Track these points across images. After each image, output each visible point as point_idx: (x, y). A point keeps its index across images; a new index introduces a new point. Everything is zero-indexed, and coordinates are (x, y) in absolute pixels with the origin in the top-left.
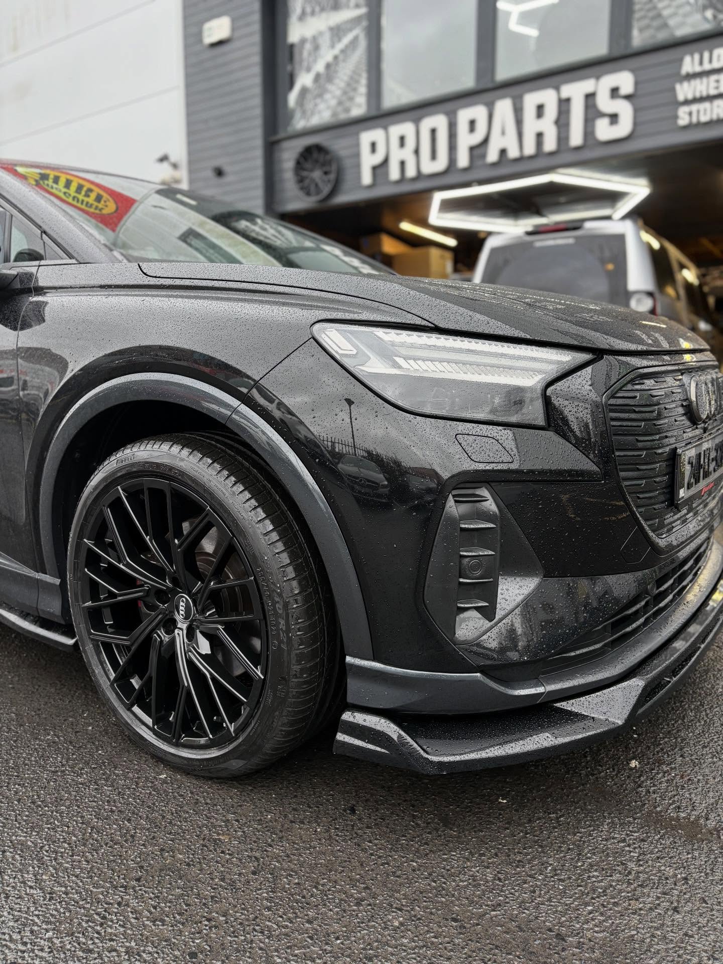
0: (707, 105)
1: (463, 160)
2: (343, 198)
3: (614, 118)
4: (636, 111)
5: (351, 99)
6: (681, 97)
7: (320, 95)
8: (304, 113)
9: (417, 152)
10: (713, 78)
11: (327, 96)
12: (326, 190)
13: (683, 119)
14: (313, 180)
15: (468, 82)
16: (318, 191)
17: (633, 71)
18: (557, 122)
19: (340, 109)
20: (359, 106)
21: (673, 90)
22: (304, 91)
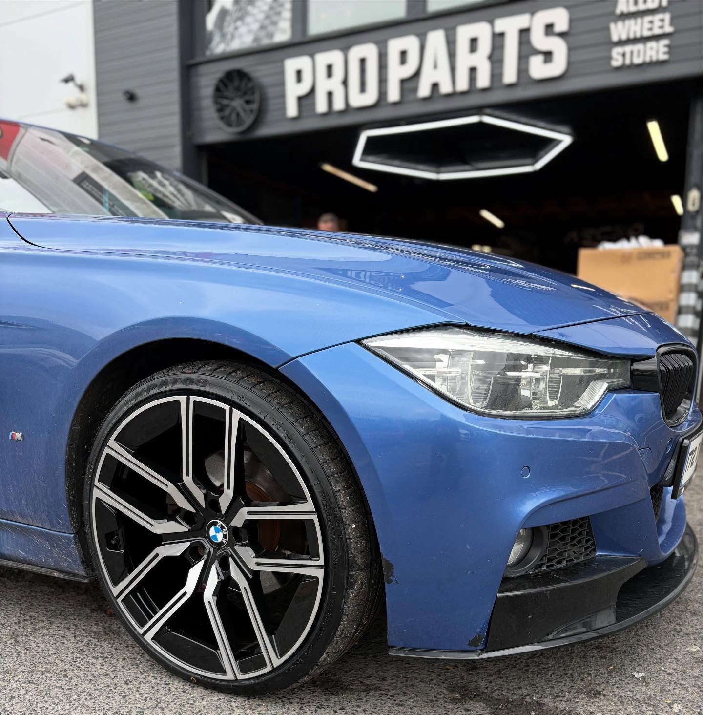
0: (640, 47)
1: (394, 94)
2: (266, 131)
3: (548, 56)
4: (570, 50)
5: (275, 23)
6: (615, 38)
7: (241, 18)
8: (223, 36)
9: (345, 82)
10: (648, 18)
11: (249, 19)
12: (248, 120)
13: (617, 60)
14: (234, 109)
15: (398, 10)
16: (239, 121)
17: (567, 7)
18: (490, 57)
19: (262, 34)
20: (284, 31)
21: (608, 29)
22: (223, 13)
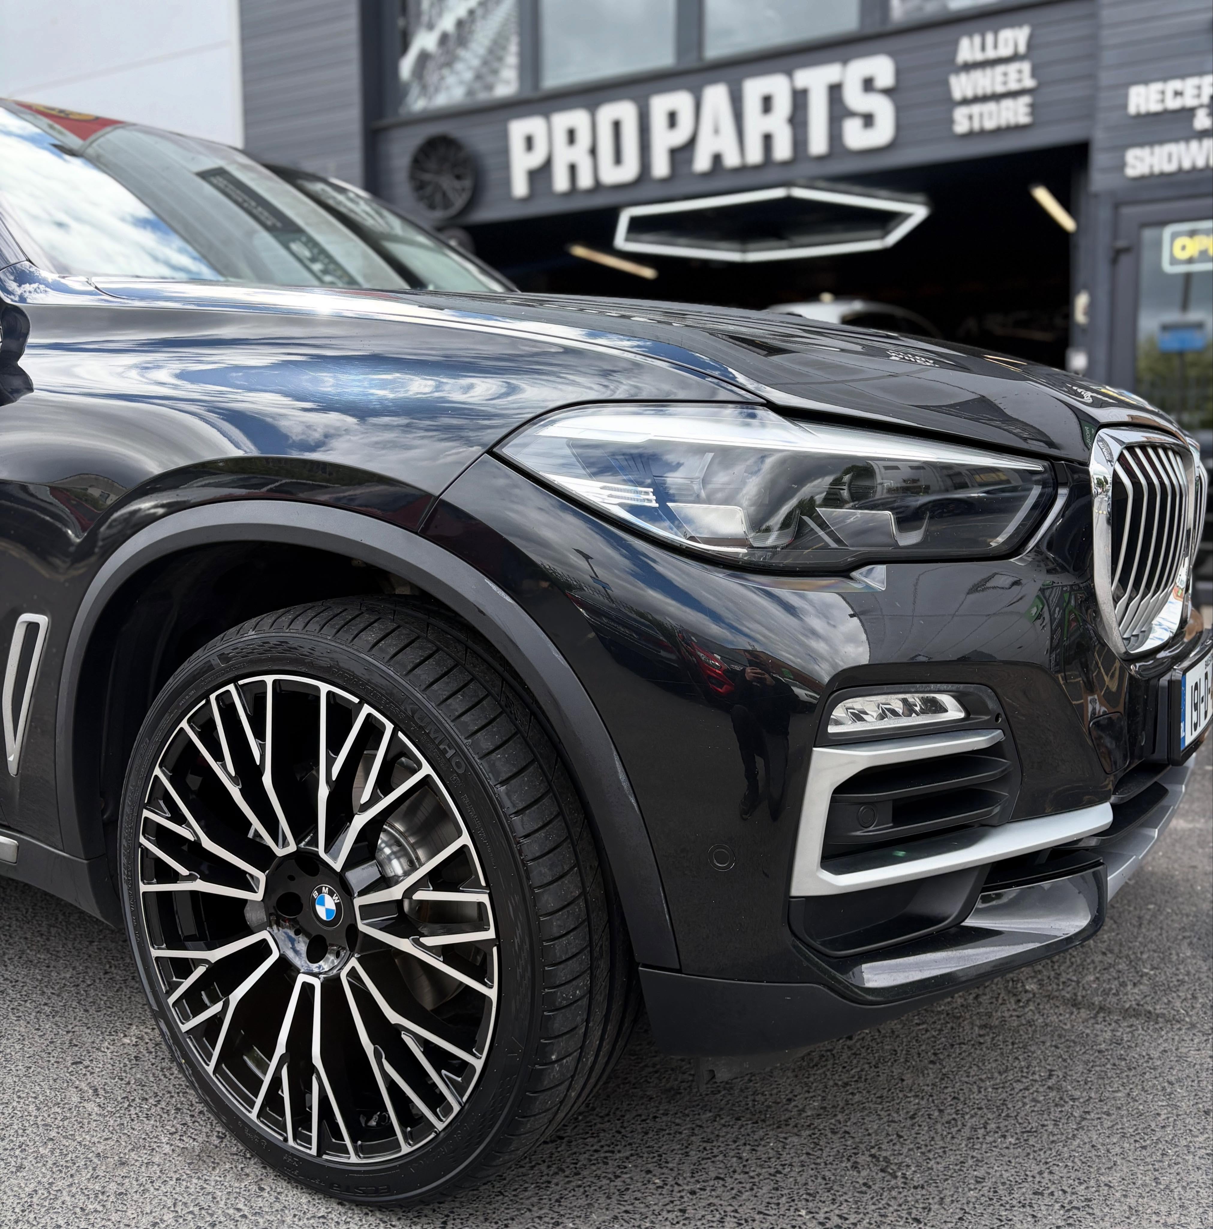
0: (991, 106)
1: (660, 168)
2: (485, 215)
3: (868, 120)
4: (899, 111)
5: (495, 72)
6: (957, 95)
7: (449, 64)
8: (424, 88)
9: (593, 152)
10: (1000, 69)
11: (459, 66)
12: (459, 202)
13: (961, 124)
14: (438, 187)
15: (665, 58)
16: (447, 204)
17: (892, 55)
18: (791, 120)
20: (507, 82)
21: (947, 83)
22: (424, 57)
